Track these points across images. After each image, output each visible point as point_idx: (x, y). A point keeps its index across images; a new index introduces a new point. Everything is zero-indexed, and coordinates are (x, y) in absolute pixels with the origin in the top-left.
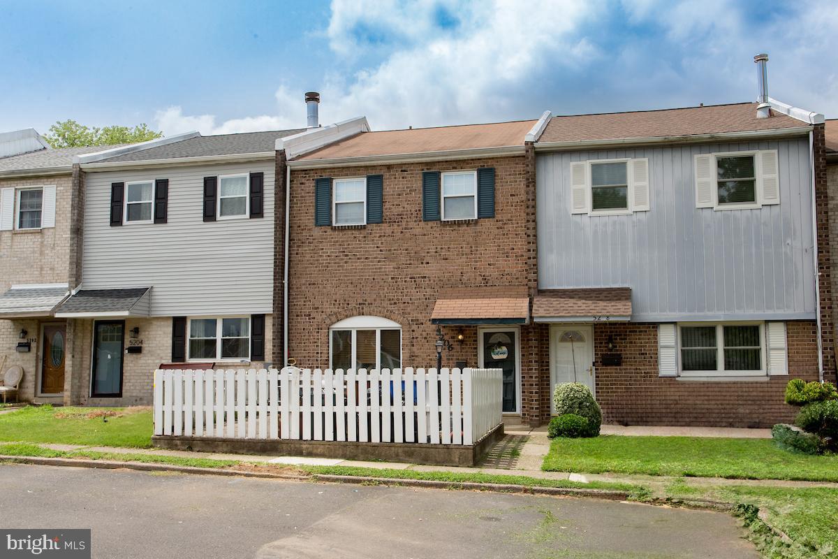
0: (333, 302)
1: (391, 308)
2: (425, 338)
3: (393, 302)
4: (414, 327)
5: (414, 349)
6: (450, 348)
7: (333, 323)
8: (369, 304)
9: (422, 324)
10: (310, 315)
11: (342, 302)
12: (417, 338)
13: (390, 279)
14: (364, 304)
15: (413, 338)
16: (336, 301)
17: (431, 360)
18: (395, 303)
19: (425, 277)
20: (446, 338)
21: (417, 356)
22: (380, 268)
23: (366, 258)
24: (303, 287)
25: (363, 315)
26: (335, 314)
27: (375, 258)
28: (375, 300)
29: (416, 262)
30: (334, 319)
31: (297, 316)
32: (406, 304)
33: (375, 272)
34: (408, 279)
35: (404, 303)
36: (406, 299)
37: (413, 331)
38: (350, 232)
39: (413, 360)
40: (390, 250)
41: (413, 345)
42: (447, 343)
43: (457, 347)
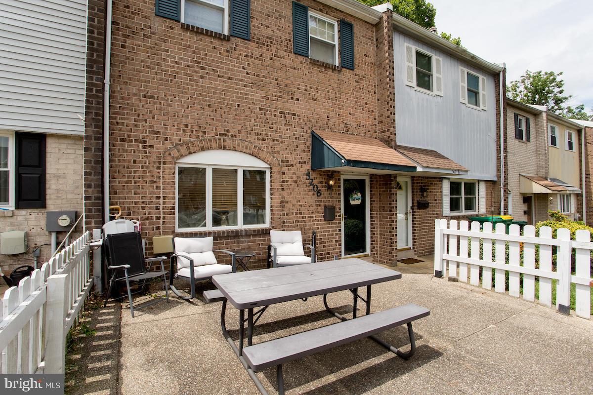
0: (182, 127)
1: (259, 143)
2: (296, 182)
3: (261, 137)
4: (285, 169)
5: (285, 193)
6: (319, 193)
7: (182, 156)
8: (232, 136)
9: (292, 165)
10: (145, 142)
11: (196, 128)
12: (287, 181)
13: (258, 109)
14: (226, 135)
15: (283, 181)
16: (187, 126)
17: (301, 206)
18: (264, 139)
19: (295, 115)
20: (315, 182)
21: (287, 202)
22: (246, 94)
23: (229, 78)
24: (134, 100)
25: (225, 148)
26: (187, 144)
27: (241, 80)
28: (240, 132)
29: (286, 96)
30: (184, 150)
31: (123, 140)
32: (276, 142)
33: (240, 98)
34: (278, 114)
35: (274, 140)
36: (276, 136)
37: (283, 173)
38: (208, 39)
39: (283, 206)
40: (258, 76)
41: (283, 190)
42: (316, 188)
43: (325, 193)
